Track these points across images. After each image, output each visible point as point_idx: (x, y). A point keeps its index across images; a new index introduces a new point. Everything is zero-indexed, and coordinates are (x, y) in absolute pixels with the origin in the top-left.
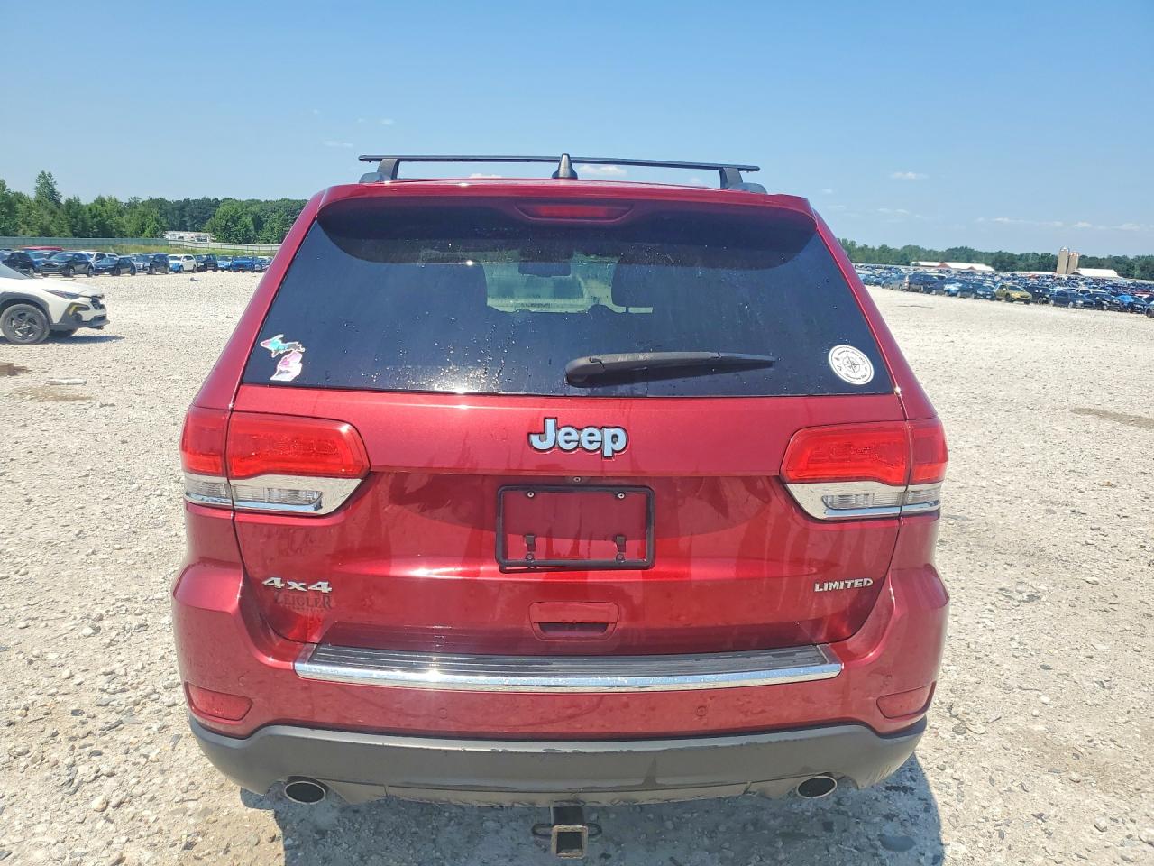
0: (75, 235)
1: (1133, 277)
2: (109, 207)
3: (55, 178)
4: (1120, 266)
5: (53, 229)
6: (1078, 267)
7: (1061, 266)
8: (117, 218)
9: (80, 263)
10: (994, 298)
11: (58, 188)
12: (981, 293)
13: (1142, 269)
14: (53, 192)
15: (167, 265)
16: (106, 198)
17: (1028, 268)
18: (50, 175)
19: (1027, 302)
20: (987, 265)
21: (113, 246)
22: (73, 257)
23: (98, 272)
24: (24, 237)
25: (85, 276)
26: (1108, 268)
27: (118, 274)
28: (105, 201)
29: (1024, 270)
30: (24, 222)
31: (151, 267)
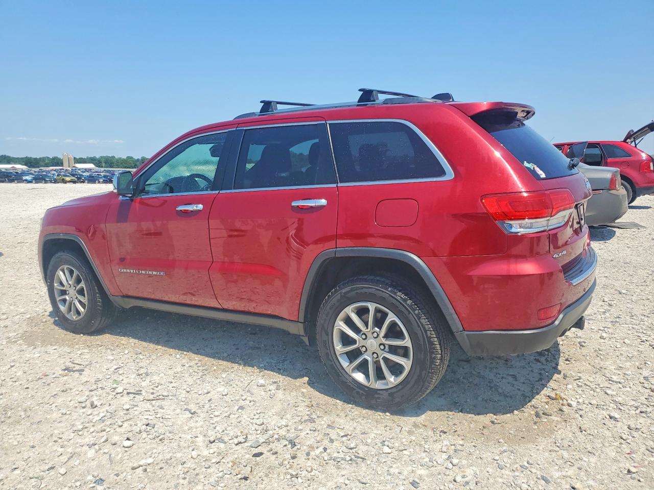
1: (102, 167)
4: (95, 162)
6: (74, 163)
7: (66, 163)
10: (56, 182)
12: (48, 179)
13: (106, 163)
17: (47, 165)
19: (74, 182)
20: (22, 165)
26: (89, 163)
29: (44, 167)
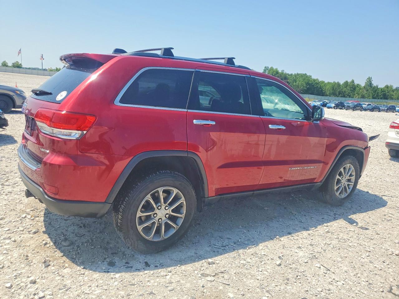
0: (373, 98)
2: (389, 89)
3: (373, 79)
5: (366, 96)
8: (392, 93)
9: (359, 106)
11: (373, 82)
14: (371, 84)
15: (395, 109)
16: (389, 86)
18: (371, 78)
21: (386, 102)
22: (357, 104)
23: (365, 110)
24: (355, 98)
25: (360, 111)
27: (373, 111)
28: (388, 87)
30: (357, 93)
31: (387, 110)
